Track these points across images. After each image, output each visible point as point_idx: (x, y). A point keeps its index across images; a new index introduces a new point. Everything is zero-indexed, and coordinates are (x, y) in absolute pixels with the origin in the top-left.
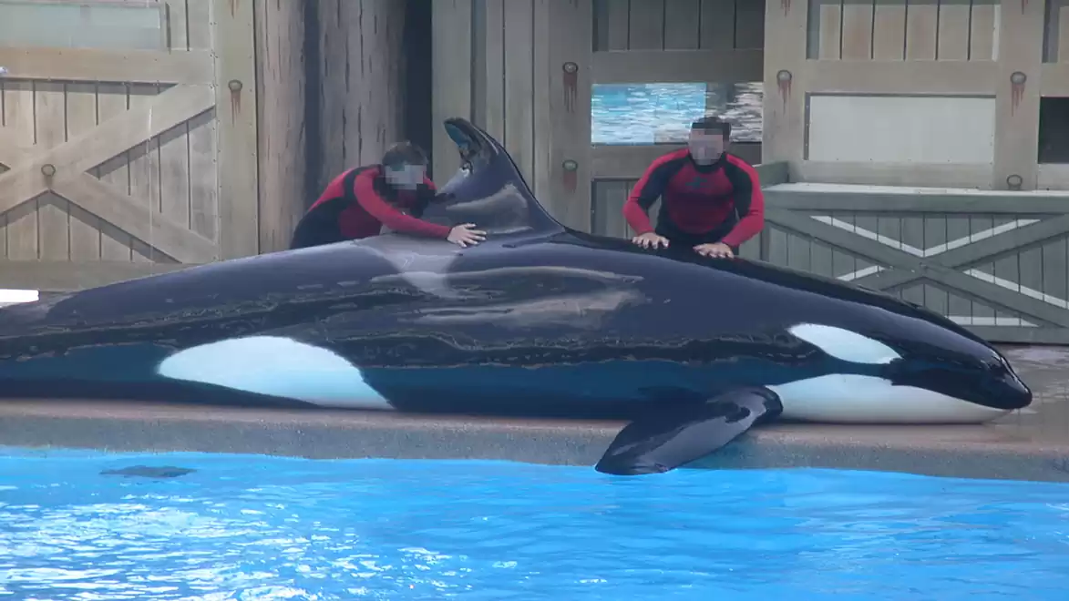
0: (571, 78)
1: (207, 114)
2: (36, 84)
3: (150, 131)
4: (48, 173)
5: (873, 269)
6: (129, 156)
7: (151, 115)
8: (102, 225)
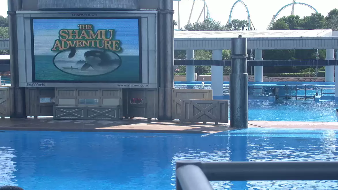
0: (38, 97)
1: (5, 101)
5: (65, 113)
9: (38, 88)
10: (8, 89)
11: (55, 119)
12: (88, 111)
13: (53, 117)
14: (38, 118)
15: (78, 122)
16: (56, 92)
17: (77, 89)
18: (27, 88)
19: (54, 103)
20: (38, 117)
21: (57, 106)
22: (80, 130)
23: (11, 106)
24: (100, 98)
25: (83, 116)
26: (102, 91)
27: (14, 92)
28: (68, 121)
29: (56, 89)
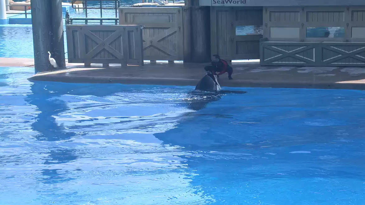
0: (232, 25)
1: (176, 32)
2: (149, 28)
3: (166, 35)
4: (151, 42)
5: (281, 55)
6: (164, 39)
7: (167, 33)
8: (159, 50)
9: (232, 8)
10: (179, 11)
11: (262, 66)
12: (324, 50)
13: (258, 60)
14: (233, 64)
15: (305, 70)
16: (266, 16)
17: (303, 10)
18: (213, 7)
19: (261, 36)
20: (233, 61)
21: (267, 41)
22: (309, 86)
23: (185, 41)
24: (348, 25)
25: (314, 60)
26: (353, 12)
27: (191, 16)
28: (287, 69)
29: (266, 10)
